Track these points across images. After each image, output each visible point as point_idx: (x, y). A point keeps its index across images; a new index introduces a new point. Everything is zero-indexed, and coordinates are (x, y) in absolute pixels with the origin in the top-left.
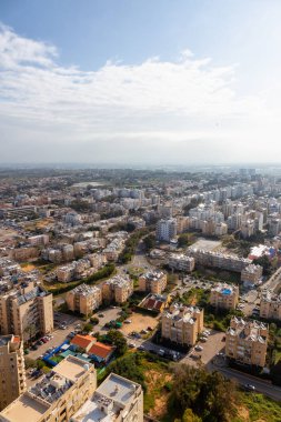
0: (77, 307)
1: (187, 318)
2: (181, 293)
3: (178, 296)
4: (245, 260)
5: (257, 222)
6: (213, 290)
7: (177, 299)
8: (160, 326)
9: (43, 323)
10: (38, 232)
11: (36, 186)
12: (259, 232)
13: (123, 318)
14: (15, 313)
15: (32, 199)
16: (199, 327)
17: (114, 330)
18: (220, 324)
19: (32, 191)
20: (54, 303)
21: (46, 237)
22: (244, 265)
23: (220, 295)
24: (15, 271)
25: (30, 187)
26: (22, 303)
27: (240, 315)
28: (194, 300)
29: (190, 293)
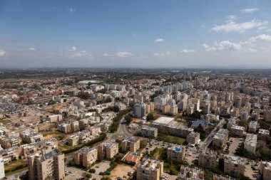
0: (81, 162)
1: (153, 166)
2: (149, 151)
3: (147, 153)
4: (189, 130)
5: (196, 106)
6: (169, 149)
7: (147, 155)
8: (135, 173)
9: (58, 174)
10: (56, 112)
11: (54, 83)
12: (197, 111)
14: (38, 167)
15: (51, 92)
16: (160, 173)
17: (105, 176)
18: (174, 170)
19: (51, 86)
20: (65, 160)
21: (61, 117)
22: (188, 133)
23: (174, 152)
24: (39, 139)
25: (50, 84)
26: (43, 160)
27: (186, 164)
28: (157, 155)
29: (155, 151)
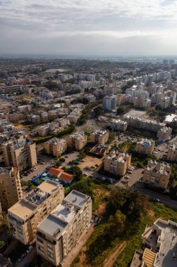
0: (51, 151)
1: (120, 159)
2: (117, 144)
3: (115, 146)
4: (161, 124)
5: (172, 99)
6: (138, 143)
7: (115, 148)
8: (103, 164)
9: (31, 161)
10: (24, 103)
11: (20, 71)
12: (172, 105)
13: (80, 159)
14: (12, 154)
15: (18, 80)
16: (128, 166)
17: (74, 166)
18: (141, 164)
19: (18, 74)
20: (37, 149)
21: (29, 107)
22: (160, 127)
23: (142, 146)
24: (11, 129)
25: (16, 72)
26: (16, 148)
27: (154, 158)
28: (126, 149)
29: (123, 144)
